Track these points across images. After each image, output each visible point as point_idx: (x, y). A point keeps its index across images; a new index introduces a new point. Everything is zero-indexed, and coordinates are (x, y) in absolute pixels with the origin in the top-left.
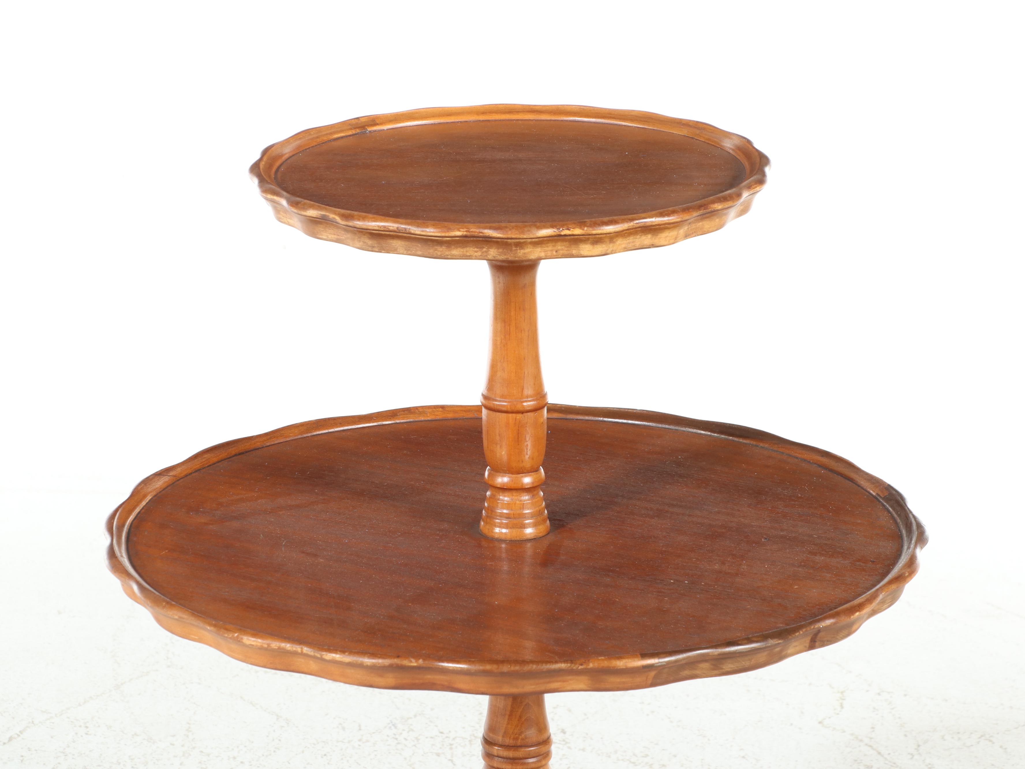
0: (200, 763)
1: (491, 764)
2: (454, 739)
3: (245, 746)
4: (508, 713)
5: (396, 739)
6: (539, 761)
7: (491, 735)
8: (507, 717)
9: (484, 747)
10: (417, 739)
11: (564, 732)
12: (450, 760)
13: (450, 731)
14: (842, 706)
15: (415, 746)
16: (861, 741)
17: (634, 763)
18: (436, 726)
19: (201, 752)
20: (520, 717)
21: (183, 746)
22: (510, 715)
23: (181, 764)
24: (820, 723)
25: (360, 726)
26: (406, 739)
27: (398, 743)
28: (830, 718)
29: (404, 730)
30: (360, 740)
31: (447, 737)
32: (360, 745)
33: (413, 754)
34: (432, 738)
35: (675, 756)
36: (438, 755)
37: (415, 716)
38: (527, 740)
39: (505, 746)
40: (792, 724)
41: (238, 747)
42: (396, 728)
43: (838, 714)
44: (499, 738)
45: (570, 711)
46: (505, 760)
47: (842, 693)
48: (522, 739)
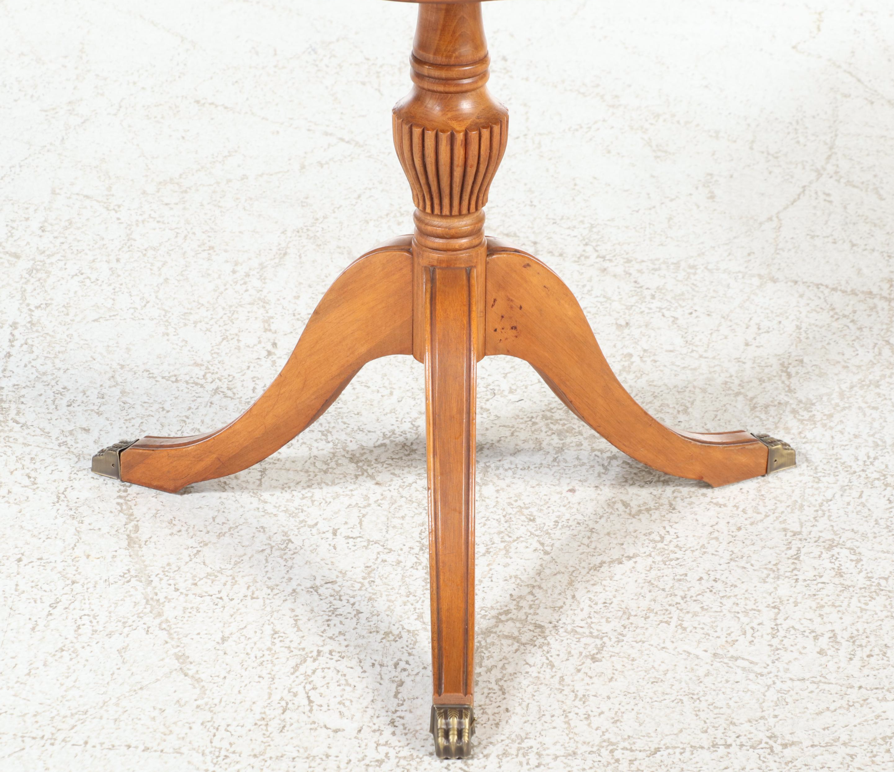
0: (96, 87)
1: (421, 85)
2: (381, 66)
3: (147, 71)
4: (440, 27)
5: (317, 66)
6: (476, 82)
7: (421, 52)
8: (439, 32)
9: (413, 67)
10: (340, 66)
11: (505, 59)
12: (376, 89)
13: (377, 58)
14: (819, 29)
15: (337, 73)
16: (839, 67)
17: (583, 94)
18: (362, 52)
19: (97, 75)
20: (454, 32)
21: (76, 68)
22: (443, 30)
23: (75, 88)
24: (794, 47)
25: (275, 50)
26: (327, 66)
27: (319, 70)
28: (805, 42)
29: (325, 56)
30: (275, 66)
31: (373, 64)
32: (275, 72)
33: (335, 83)
34: (356, 64)
35: (630, 86)
36: (364, 84)
37: (338, 40)
38: (461, 58)
39: (436, 64)
40: (761, 50)
41: (138, 71)
42: (316, 53)
43: (814, 37)
44: (430, 57)
45: (512, 35)
46: (437, 81)
47: (820, 14)
48: (456, 57)
